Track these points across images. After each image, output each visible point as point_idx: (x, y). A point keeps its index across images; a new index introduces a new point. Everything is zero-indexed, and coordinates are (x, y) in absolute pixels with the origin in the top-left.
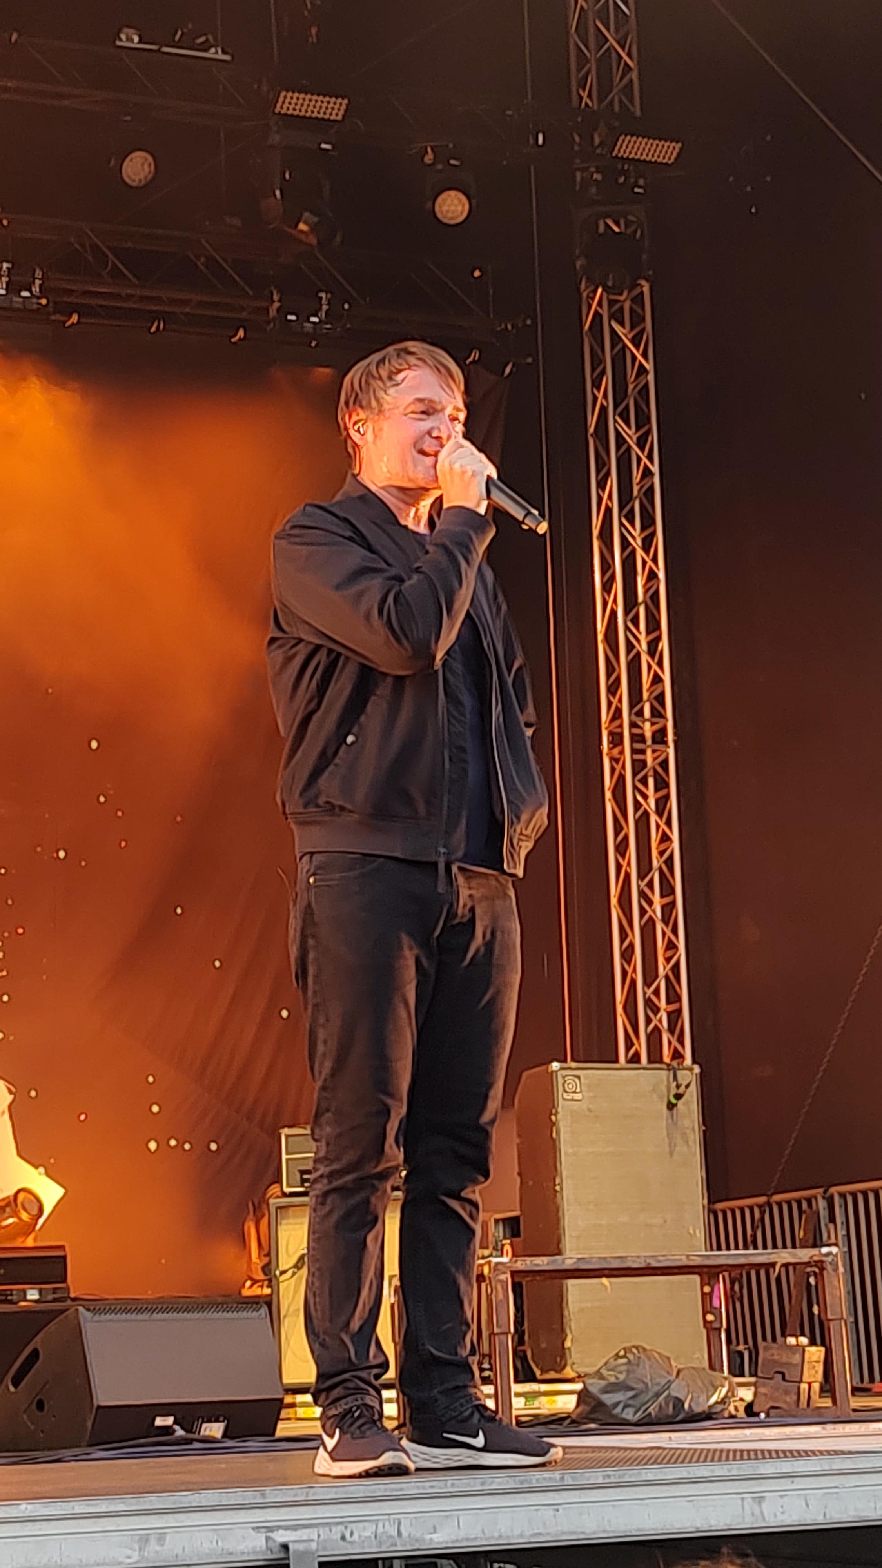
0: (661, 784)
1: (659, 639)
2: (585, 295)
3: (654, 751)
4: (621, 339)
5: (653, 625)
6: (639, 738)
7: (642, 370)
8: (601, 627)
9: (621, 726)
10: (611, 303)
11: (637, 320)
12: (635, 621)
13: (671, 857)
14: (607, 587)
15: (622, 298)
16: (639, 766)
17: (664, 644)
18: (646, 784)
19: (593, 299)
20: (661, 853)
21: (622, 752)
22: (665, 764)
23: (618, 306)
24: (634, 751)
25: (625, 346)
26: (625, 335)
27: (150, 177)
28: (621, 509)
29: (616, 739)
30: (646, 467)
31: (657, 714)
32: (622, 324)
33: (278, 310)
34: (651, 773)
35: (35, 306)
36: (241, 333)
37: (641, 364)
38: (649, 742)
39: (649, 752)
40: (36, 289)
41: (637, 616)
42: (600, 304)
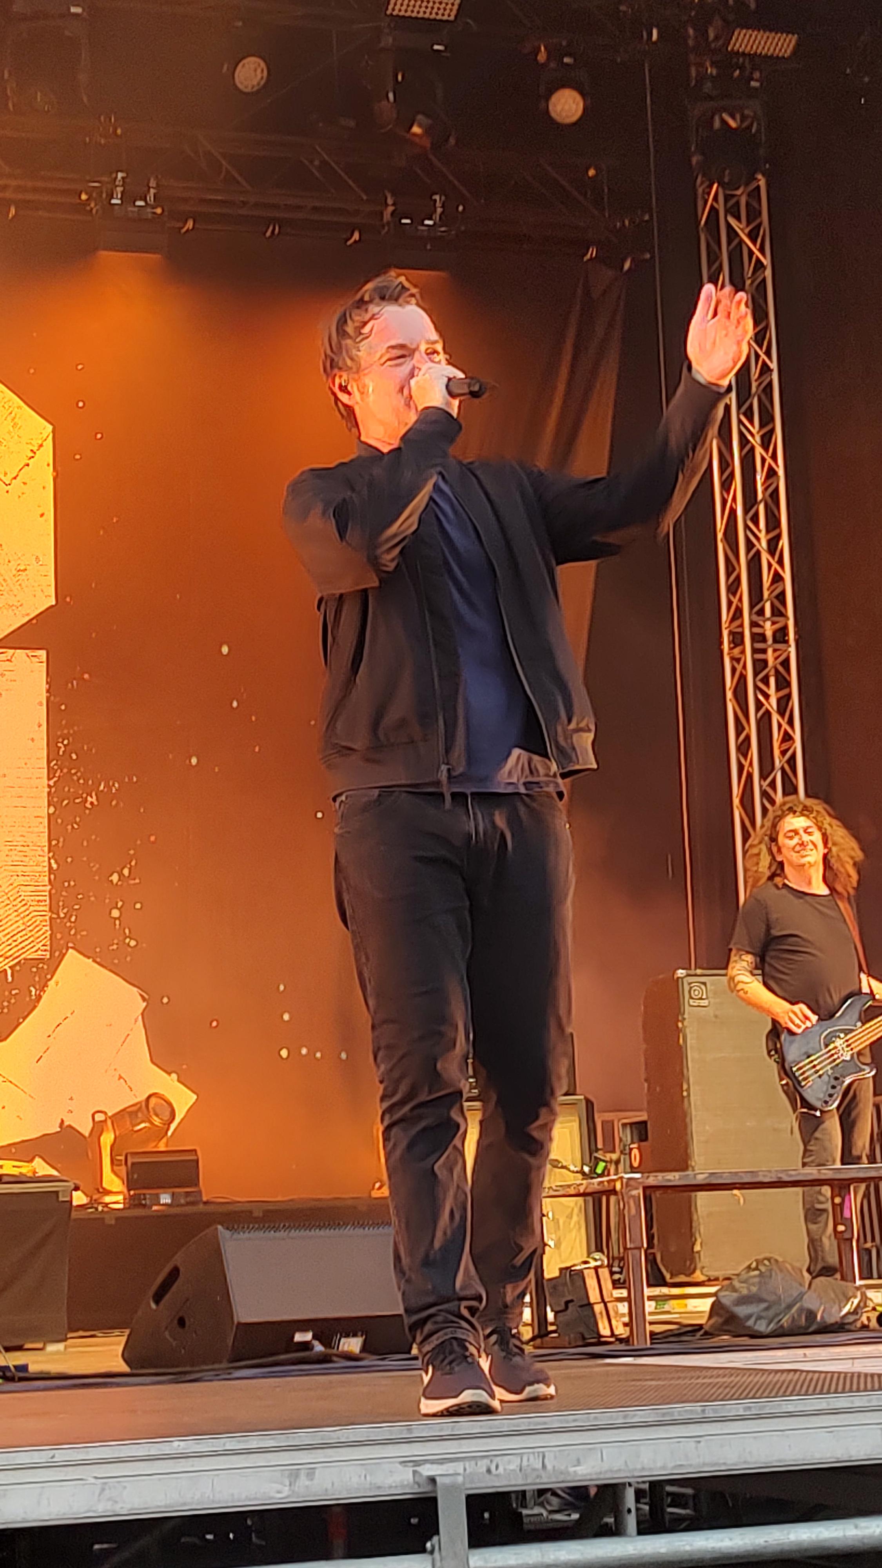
0: (783, 683)
1: (779, 537)
2: (700, 190)
3: (775, 651)
4: (737, 234)
5: (773, 523)
6: (758, 638)
7: (759, 265)
8: (720, 526)
9: (742, 625)
10: (727, 198)
11: (753, 214)
12: (755, 519)
13: (794, 756)
14: (726, 485)
15: (739, 192)
16: (760, 665)
17: (785, 542)
18: (767, 684)
19: (709, 194)
20: (784, 753)
21: (743, 652)
22: (786, 663)
23: (732, 202)
24: (754, 651)
25: (742, 241)
26: (742, 230)
27: (262, 83)
28: (739, 407)
29: (737, 639)
30: (764, 363)
31: (777, 613)
32: (738, 218)
33: (392, 214)
34: (772, 672)
35: (150, 216)
36: (356, 236)
37: (758, 259)
38: (770, 641)
39: (770, 651)
40: (151, 198)
41: (757, 514)
42: (716, 198)
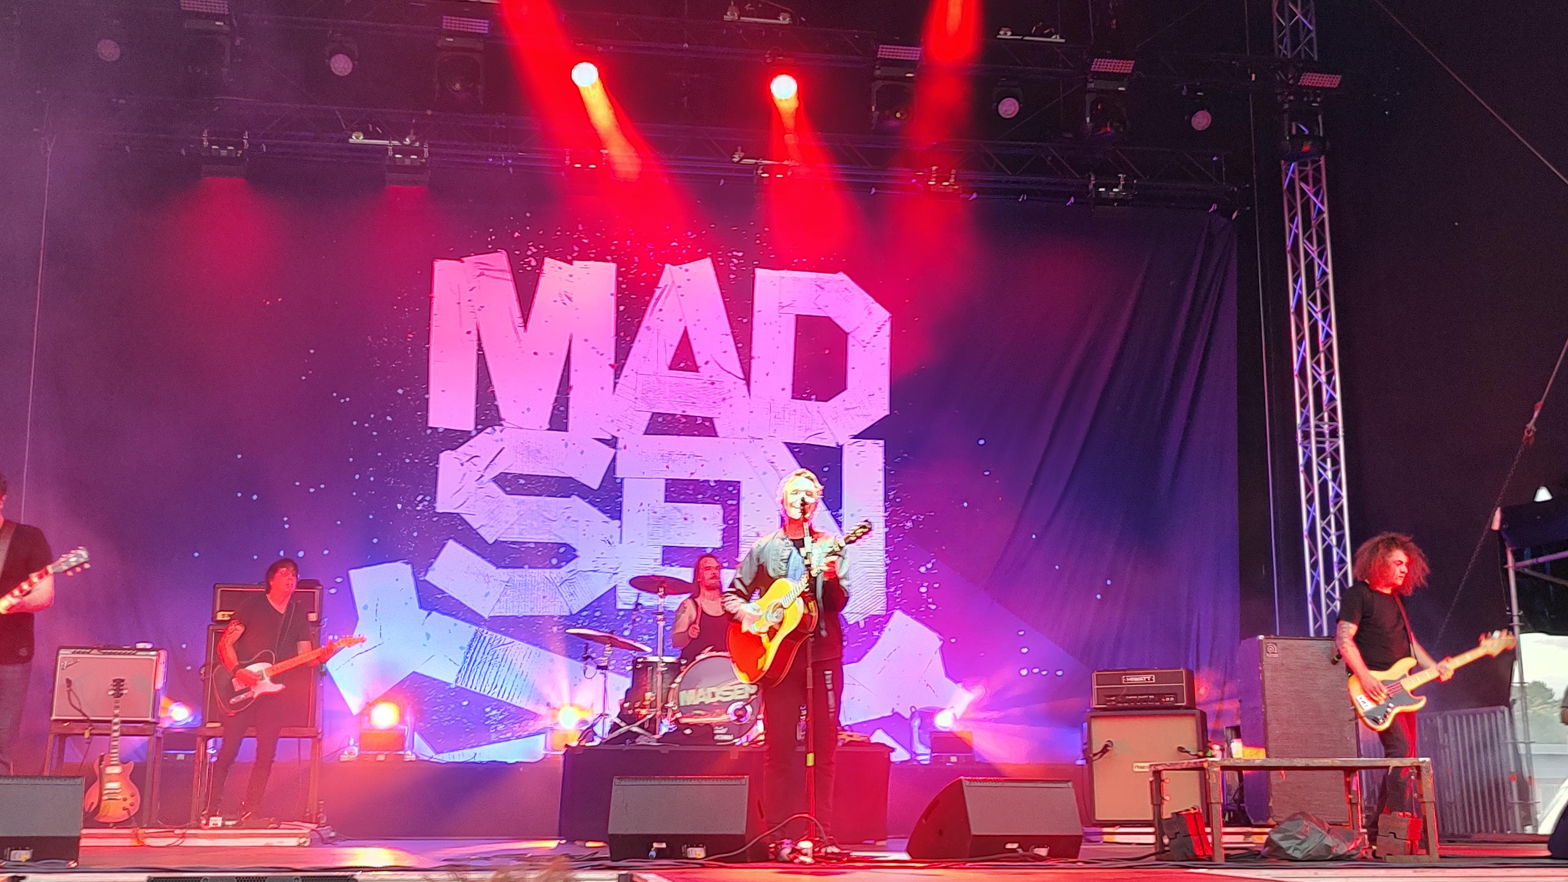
0: (1335, 462)
1: (1333, 373)
2: (1283, 168)
3: (1331, 442)
4: (1307, 194)
5: (1329, 365)
6: (1320, 434)
7: (1320, 212)
8: (1296, 366)
9: (1309, 427)
10: (1301, 172)
11: (1317, 181)
12: (1318, 363)
13: (1342, 506)
14: (1300, 342)
15: (1308, 168)
16: (1321, 451)
17: (1337, 378)
18: (1326, 463)
19: (1289, 170)
20: (1336, 504)
21: (1310, 443)
22: (1337, 450)
23: (1304, 174)
24: (1318, 442)
25: (1309, 198)
26: (1309, 190)
27: (1017, 113)
28: (1308, 295)
29: (1306, 436)
30: (1323, 269)
31: (1332, 419)
32: (1307, 184)
33: (1094, 185)
34: (1329, 455)
35: (951, 190)
36: (1072, 200)
37: (1319, 208)
38: (1327, 437)
39: (1327, 443)
40: (952, 180)
41: (1319, 360)
42: (1293, 172)
